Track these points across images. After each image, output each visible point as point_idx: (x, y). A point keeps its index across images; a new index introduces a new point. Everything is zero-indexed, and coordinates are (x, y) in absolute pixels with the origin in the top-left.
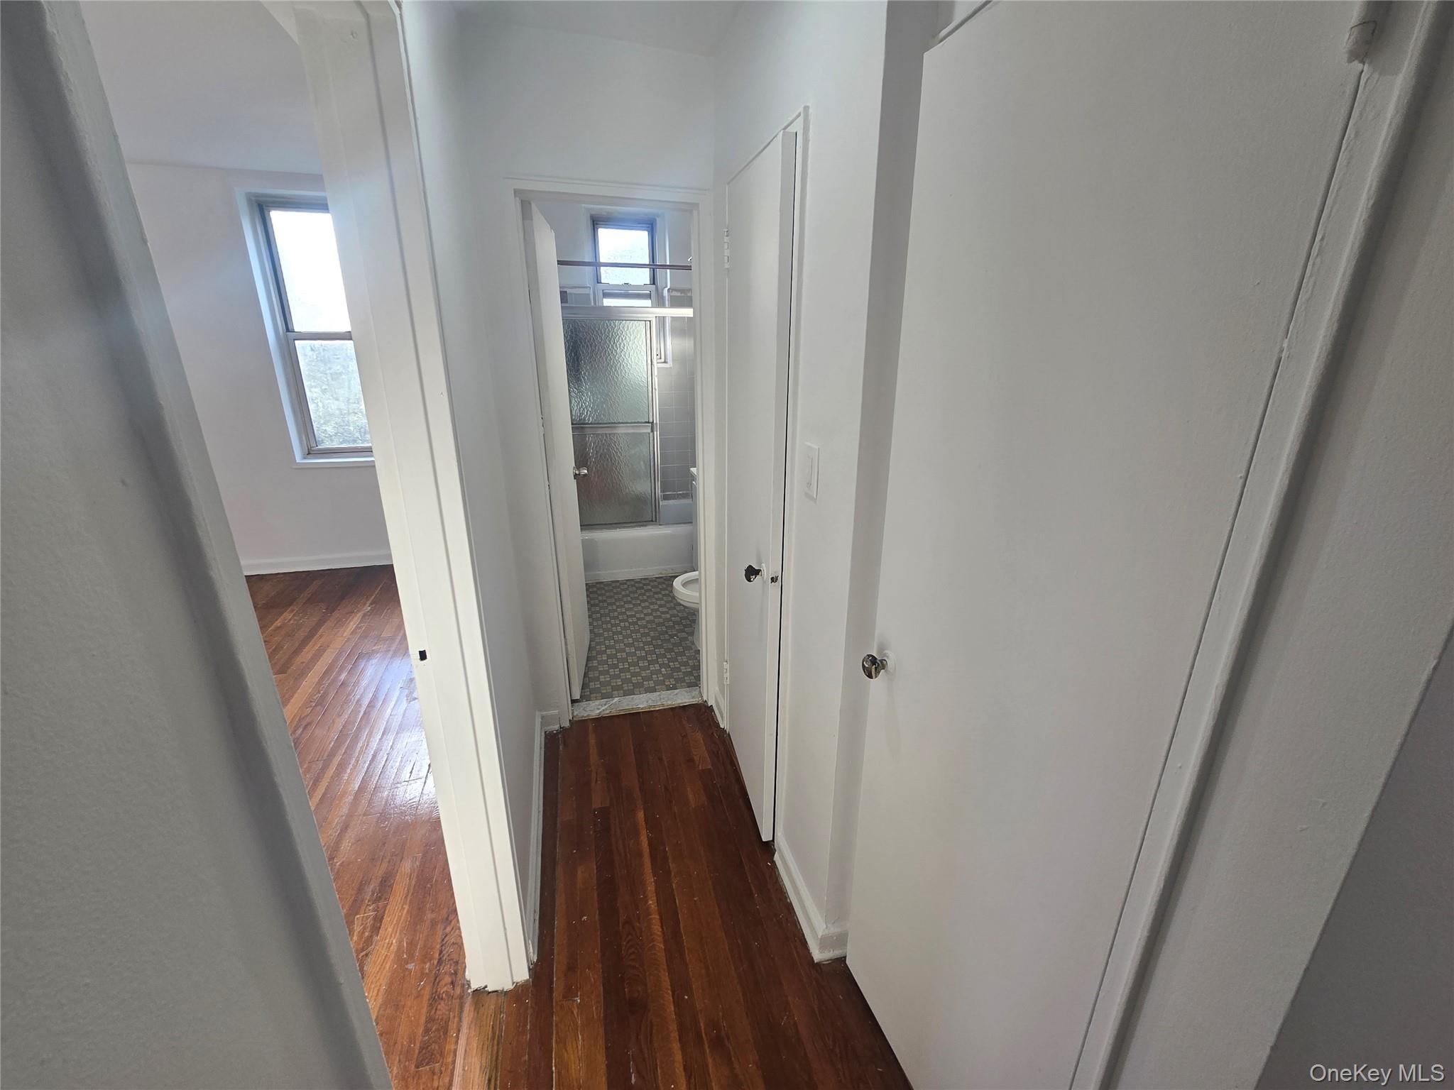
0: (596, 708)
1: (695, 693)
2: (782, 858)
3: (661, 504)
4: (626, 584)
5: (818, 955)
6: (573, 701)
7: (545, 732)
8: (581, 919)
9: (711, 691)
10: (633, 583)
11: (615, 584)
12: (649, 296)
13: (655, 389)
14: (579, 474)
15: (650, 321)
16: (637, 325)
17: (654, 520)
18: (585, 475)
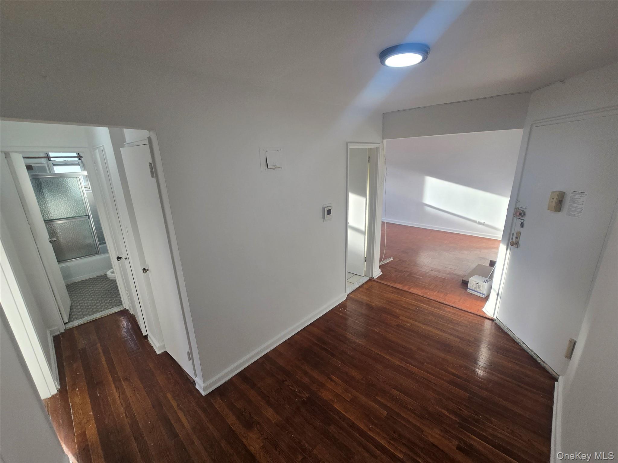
0: (76, 323)
1: (121, 307)
2: (150, 338)
3: (100, 247)
4: (88, 280)
5: (158, 352)
6: (65, 324)
7: (53, 336)
8: (77, 374)
10: (92, 279)
11: (83, 282)
12: (78, 164)
13: (87, 203)
14: (52, 241)
15: (79, 177)
16: (73, 179)
17: (98, 252)
18: (55, 240)
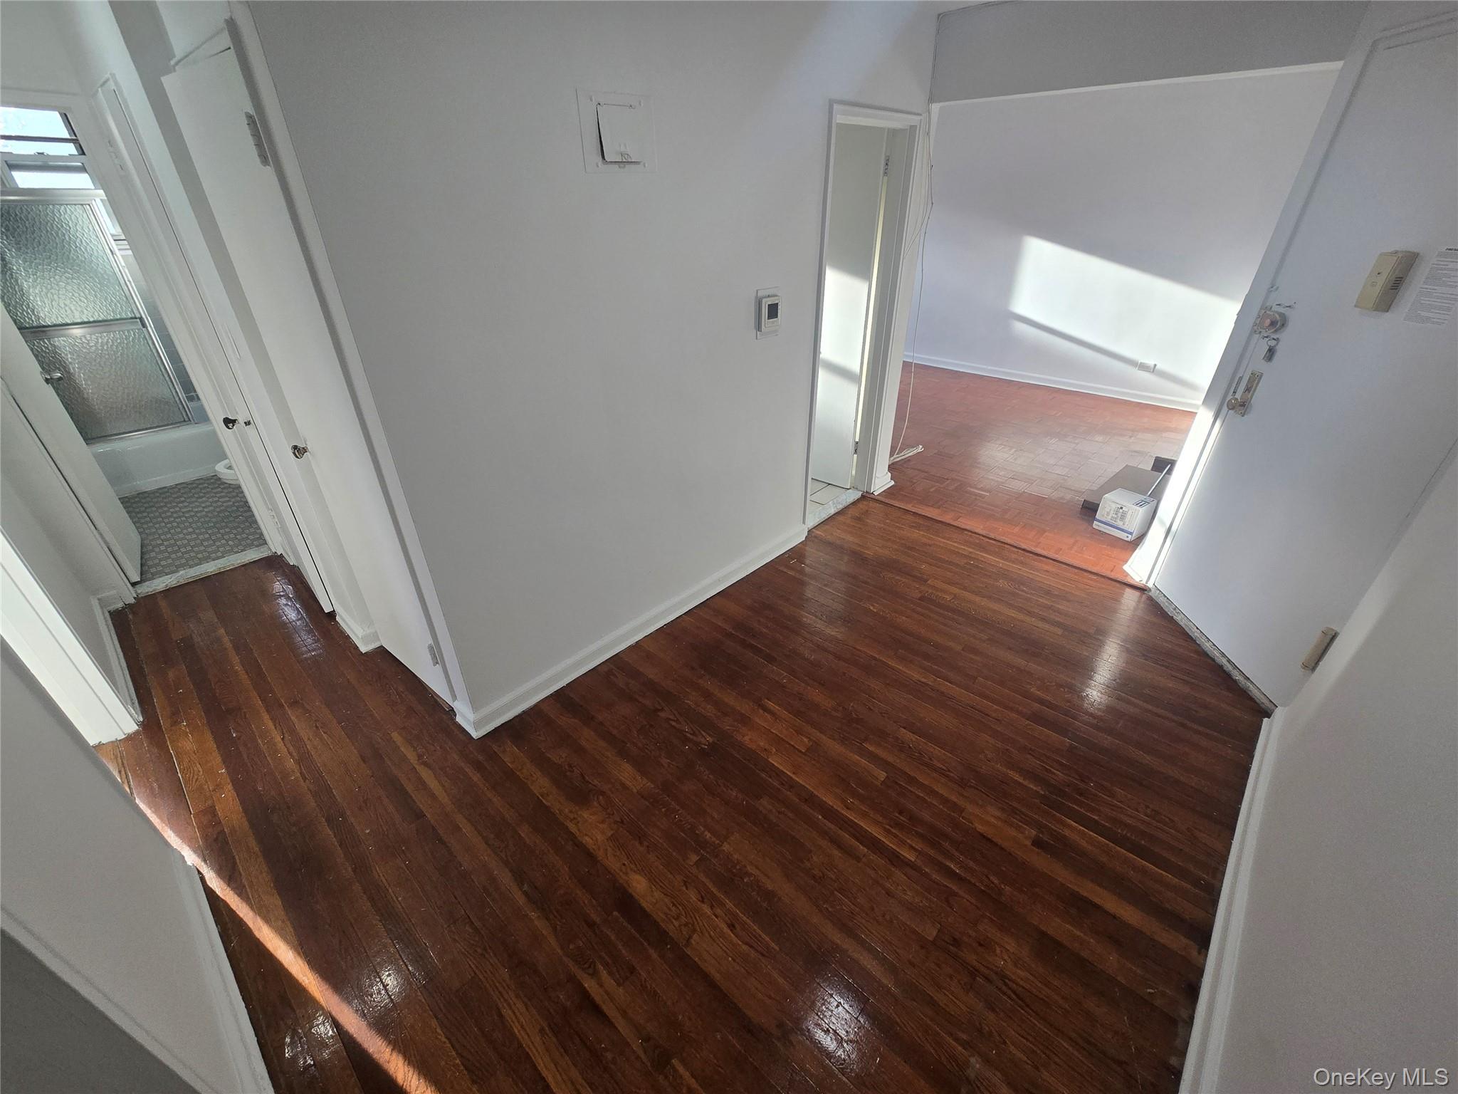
0: (161, 584)
1: (263, 549)
2: (341, 616)
3: (189, 407)
5: (364, 649)
6: (134, 585)
7: (109, 612)
8: (177, 691)
9: (276, 544)
13: (129, 281)
14: (51, 378)
15: (89, 205)
16: (72, 209)
17: (187, 419)
